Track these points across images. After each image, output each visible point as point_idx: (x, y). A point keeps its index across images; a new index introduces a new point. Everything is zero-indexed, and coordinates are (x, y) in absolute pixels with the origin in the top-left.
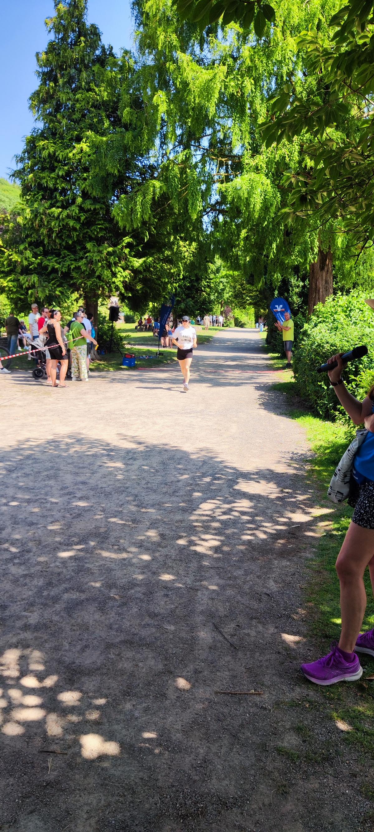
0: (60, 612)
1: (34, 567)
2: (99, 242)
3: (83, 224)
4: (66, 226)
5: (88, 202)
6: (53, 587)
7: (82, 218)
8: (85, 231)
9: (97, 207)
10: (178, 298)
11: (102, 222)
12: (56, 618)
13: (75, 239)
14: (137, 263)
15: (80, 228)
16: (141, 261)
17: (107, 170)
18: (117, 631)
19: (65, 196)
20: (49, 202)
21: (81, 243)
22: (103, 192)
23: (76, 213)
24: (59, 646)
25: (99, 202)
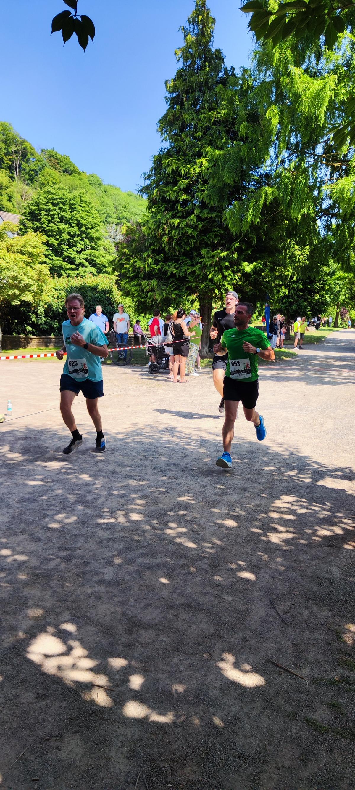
0: (132, 573)
1: (118, 532)
2: (214, 247)
3: (200, 232)
4: (185, 234)
5: (205, 211)
6: (131, 551)
7: (200, 227)
8: (202, 238)
9: (213, 215)
10: (290, 300)
11: (218, 229)
12: (128, 578)
13: (193, 246)
14: (248, 267)
15: (197, 235)
16: (252, 266)
17: (224, 181)
18: (179, 596)
19: (186, 207)
20: (171, 213)
21: (197, 249)
22: (219, 202)
23: (194, 222)
24: (126, 601)
25: (215, 211)
